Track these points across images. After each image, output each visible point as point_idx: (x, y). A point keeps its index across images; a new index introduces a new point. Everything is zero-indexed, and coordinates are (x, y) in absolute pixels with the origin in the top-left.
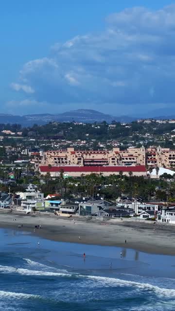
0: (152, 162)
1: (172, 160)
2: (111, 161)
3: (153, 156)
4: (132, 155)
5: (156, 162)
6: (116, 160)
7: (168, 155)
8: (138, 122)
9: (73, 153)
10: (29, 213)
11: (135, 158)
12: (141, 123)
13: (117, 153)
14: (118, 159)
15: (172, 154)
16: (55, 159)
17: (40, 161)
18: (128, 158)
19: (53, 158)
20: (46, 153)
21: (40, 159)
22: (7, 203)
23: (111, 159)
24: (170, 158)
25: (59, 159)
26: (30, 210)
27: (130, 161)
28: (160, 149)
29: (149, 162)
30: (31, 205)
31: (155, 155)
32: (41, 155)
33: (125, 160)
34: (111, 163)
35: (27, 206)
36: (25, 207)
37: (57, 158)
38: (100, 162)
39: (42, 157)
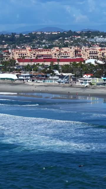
0: (79, 56)
1: (91, 55)
2: (54, 55)
3: (79, 52)
4: (66, 52)
5: (81, 56)
6: (57, 55)
7: (88, 51)
8: (33, 33)
9: (30, 50)
10: (86, 86)
11: (69, 54)
12: (35, 34)
13: (57, 50)
14: (58, 54)
15: (91, 51)
16: (19, 54)
17: (9, 56)
18: (64, 53)
19: (18, 54)
20: (13, 51)
21: (9, 54)
22: (66, 80)
23: (54, 54)
24: (90, 54)
25: (21, 54)
26: (88, 84)
27: (65, 55)
28: (84, 48)
29: (77, 56)
30: (87, 81)
31: (80, 52)
32: (10, 52)
33: (62, 55)
34: (54, 56)
35: (84, 81)
36: (82, 83)
37: (20, 54)
38: (47, 56)
39: (10, 53)
